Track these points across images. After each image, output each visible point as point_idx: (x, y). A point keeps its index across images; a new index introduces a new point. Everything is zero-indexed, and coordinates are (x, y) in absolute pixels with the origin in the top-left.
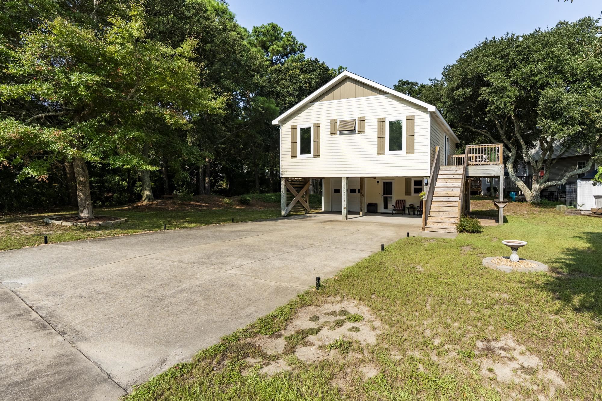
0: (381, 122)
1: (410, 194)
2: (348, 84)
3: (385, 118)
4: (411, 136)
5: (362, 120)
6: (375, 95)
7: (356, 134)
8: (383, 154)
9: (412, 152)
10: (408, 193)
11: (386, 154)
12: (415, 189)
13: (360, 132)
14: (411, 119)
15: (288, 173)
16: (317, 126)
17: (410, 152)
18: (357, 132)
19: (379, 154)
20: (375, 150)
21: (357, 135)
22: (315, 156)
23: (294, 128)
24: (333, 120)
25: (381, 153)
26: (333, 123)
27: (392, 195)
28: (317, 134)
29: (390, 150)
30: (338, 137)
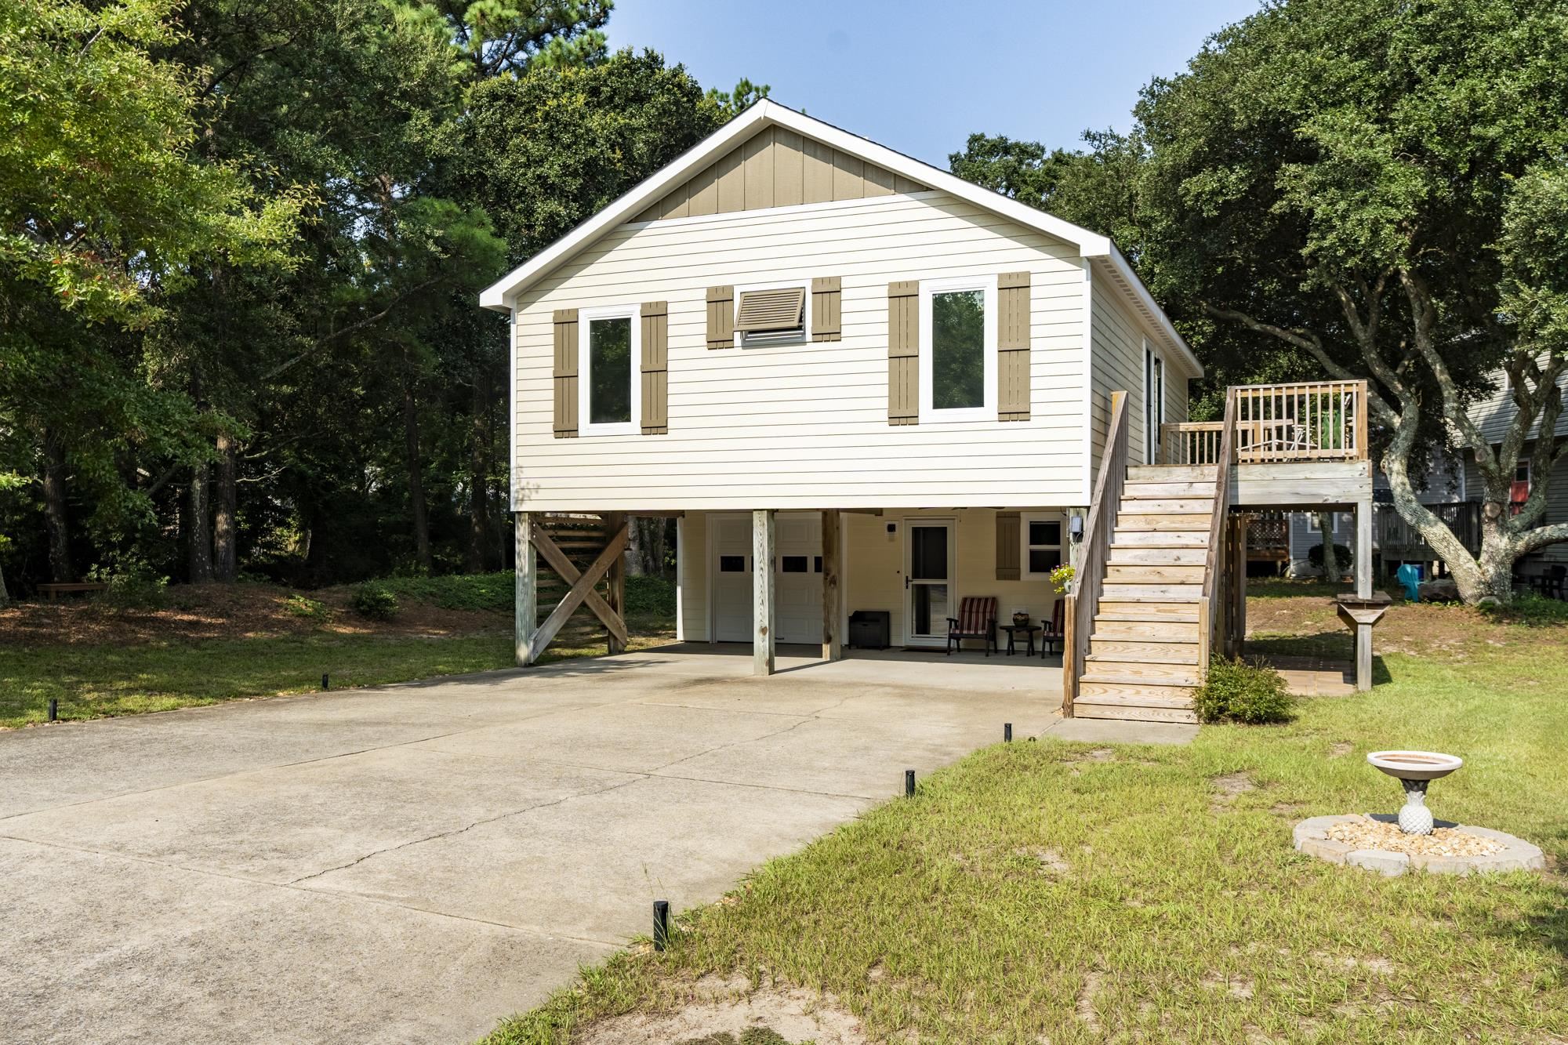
0: (903, 296)
1: (1016, 576)
2: (775, 153)
3: (917, 283)
4: (1017, 352)
5: (829, 291)
6: (878, 195)
7: (804, 343)
8: (912, 419)
9: (1024, 415)
10: (1007, 570)
11: (921, 420)
12: (1033, 553)
13: (820, 336)
14: (1015, 287)
15: (542, 494)
16: (656, 314)
17: (1015, 412)
18: (809, 337)
19: (895, 419)
20: (882, 405)
21: (810, 346)
22: (648, 429)
23: (565, 322)
24: (716, 289)
25: (903, 416)
26: (718, 299)
27: (945, 577)
28: (657, 344)
29: (937, 405)
30: (737, 356)
